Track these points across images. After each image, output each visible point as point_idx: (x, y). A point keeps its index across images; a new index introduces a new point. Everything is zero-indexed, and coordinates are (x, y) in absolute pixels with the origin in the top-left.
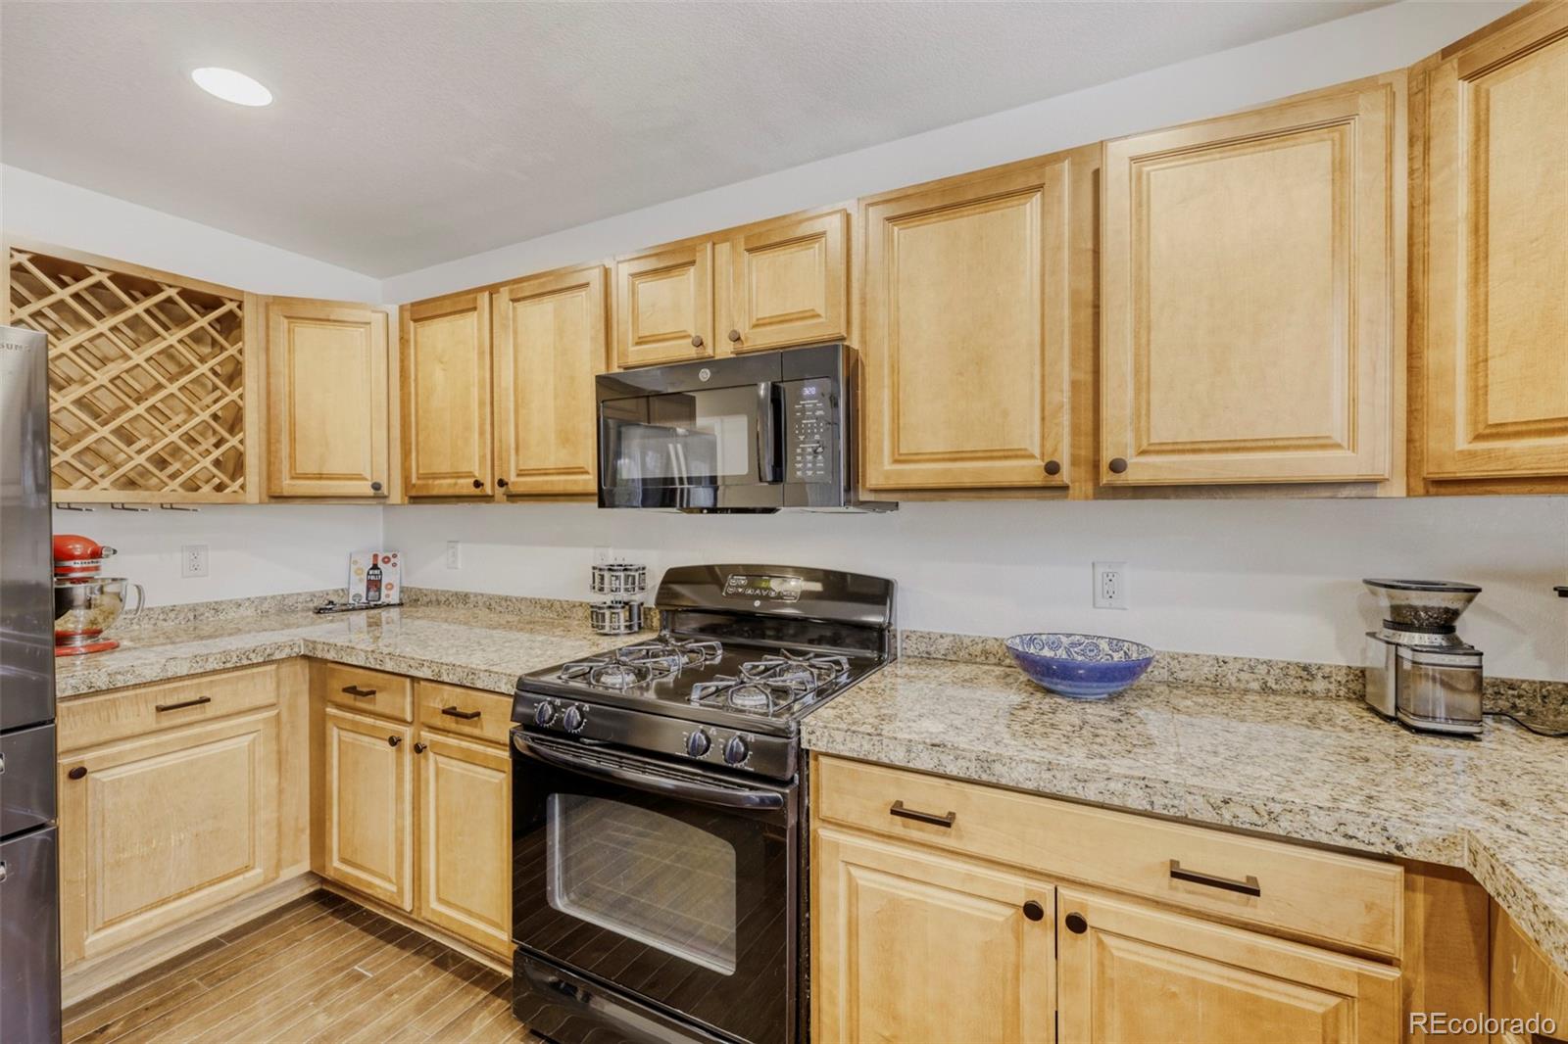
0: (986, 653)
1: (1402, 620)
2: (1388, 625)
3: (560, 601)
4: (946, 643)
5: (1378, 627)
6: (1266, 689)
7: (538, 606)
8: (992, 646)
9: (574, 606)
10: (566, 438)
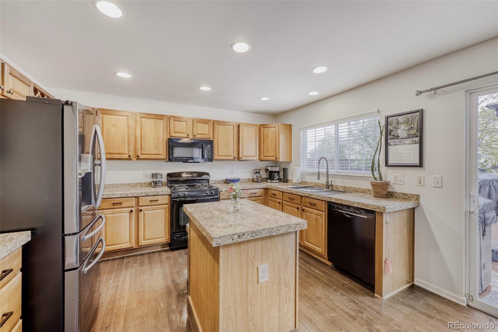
0: (219, 182)
1: (256, 173)
2: (255, 173)
3: (133, 183)
4: (214, 181)
5: (254, 174)
6: (246, 182)
7: (124, 185)
8: (220, 181)
9: (137, 184)
10: (156, 148)
